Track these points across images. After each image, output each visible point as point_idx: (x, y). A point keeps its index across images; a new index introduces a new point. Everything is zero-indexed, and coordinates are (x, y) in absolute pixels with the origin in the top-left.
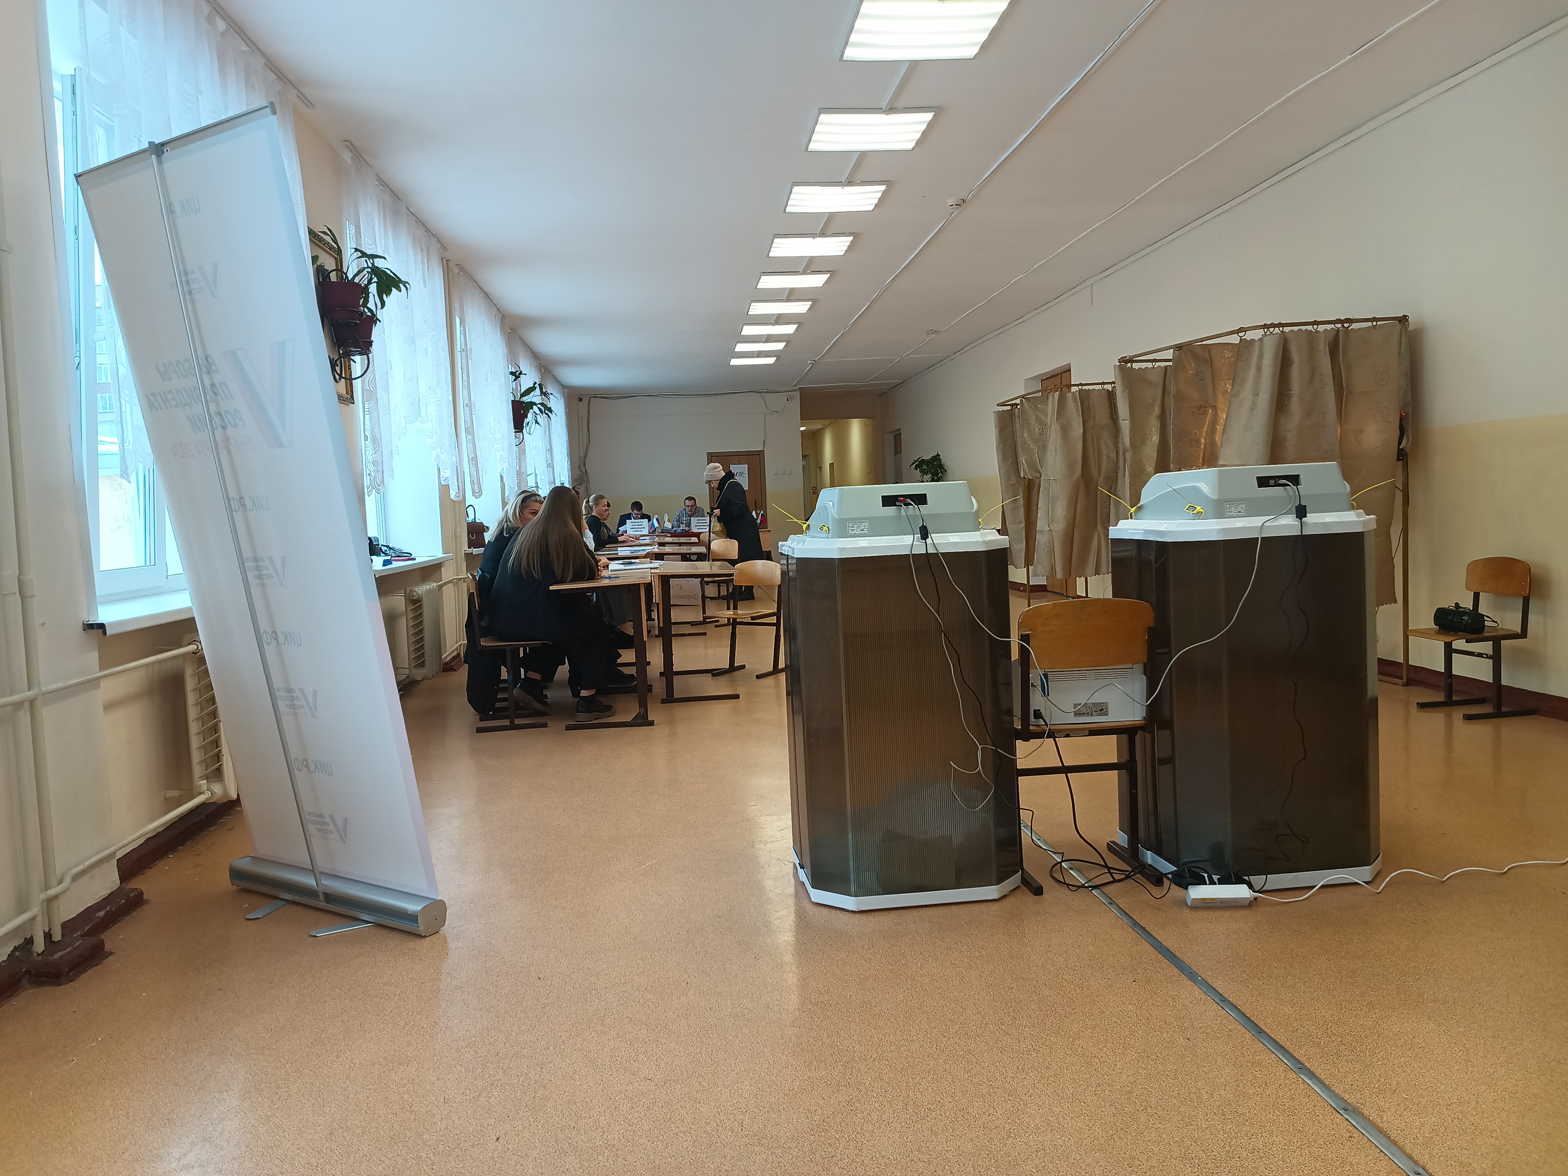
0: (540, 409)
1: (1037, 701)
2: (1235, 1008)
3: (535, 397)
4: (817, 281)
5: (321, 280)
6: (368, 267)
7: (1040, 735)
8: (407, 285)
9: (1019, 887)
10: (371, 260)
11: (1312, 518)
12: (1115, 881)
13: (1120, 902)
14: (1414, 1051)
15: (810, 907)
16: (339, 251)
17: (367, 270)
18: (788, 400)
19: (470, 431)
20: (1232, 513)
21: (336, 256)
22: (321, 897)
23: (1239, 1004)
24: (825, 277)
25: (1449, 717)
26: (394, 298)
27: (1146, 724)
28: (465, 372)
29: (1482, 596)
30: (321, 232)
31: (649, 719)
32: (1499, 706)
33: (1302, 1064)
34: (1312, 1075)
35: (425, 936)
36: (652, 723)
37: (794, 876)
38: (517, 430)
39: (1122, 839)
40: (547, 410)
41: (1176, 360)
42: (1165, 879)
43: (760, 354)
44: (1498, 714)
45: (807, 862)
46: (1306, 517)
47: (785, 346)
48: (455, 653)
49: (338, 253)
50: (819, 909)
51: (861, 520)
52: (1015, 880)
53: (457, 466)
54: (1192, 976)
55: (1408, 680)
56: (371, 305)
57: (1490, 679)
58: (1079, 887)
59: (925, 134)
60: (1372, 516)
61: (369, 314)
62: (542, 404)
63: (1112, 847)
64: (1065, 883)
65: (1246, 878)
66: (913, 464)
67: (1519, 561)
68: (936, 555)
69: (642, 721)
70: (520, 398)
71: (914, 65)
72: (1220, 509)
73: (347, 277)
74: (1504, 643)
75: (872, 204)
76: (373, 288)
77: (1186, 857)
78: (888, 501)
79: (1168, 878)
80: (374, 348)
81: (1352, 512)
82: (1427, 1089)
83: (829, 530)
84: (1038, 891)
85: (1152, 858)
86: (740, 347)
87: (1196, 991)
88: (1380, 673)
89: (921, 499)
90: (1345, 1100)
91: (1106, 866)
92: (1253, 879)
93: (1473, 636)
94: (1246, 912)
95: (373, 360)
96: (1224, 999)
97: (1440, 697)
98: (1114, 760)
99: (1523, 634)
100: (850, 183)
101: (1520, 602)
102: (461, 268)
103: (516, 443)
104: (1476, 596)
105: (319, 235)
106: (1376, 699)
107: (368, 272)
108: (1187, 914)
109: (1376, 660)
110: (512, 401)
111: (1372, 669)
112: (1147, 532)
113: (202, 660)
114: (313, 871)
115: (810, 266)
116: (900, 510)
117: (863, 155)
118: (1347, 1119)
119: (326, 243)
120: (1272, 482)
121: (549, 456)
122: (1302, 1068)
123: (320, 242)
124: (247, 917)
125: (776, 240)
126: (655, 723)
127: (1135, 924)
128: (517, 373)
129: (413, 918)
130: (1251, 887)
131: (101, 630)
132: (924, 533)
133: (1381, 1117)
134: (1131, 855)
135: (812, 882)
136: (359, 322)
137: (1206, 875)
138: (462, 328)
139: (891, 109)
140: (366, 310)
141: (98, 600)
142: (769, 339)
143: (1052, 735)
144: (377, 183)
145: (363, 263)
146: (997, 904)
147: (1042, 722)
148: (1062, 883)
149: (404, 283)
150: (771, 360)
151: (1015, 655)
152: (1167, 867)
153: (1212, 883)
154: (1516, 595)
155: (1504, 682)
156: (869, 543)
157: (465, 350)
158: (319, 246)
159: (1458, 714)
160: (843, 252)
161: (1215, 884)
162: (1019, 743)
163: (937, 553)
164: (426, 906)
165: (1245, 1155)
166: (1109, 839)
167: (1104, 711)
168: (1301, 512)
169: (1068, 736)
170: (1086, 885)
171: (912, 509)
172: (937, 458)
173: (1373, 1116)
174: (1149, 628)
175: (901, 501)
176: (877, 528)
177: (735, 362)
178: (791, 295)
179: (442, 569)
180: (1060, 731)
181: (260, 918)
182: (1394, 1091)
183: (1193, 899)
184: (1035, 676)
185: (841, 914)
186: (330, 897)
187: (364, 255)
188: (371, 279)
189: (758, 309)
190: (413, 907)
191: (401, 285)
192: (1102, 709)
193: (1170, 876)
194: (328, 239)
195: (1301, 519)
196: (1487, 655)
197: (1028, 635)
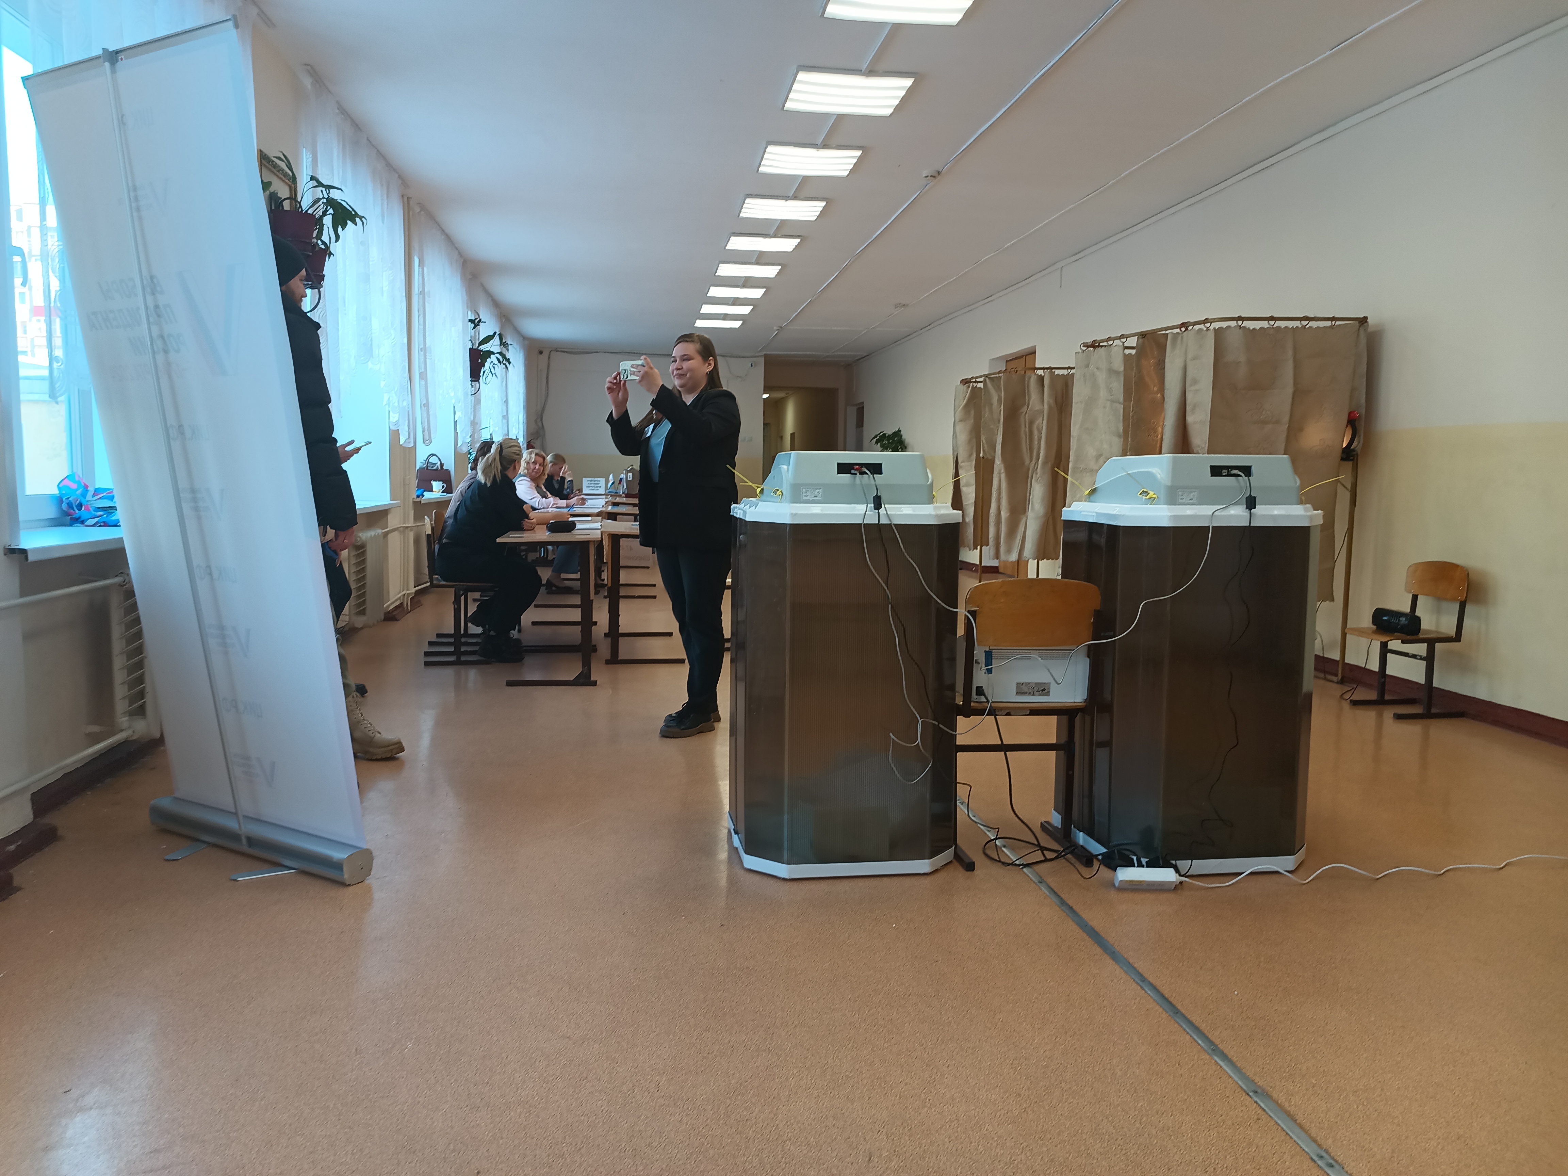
0: (498, 359)
1: (980, 678)
2: (1154, 988)
3: (493, 346)
4: (788, 245)
5: (273, 208)
6: (324, 198)
7: (980, 712)
8: (363, 219)
9: (950, 862)
10: (327, 190)
11: (1259, 510)
12: (1046, 860)
13: (1050, 881)
14: (1325, 1038)
15: (742, 872)
16: (294, 179)
17: (322, 200)
18: (752, 366)
19: (423, 376)
20: (1184, 501)
21: (290, 184)
22: (244, 841)
23: (1157, 983)
24: (796, 241)
25: (1380, 716)
26: (350, 231)
27: (1086, 705)
28: (422, 315)
29: (1420, 598)
30: (276, 157)
31: (592, 679)
32: (1429, 706)
33: (1216, 1046)
34: (1224, 1057)
35: (349, 885)
36: (594, 684)
37: (728, 842)
38: (473, 379)
39: (1056, 819)
40: (505, 360)
41: (1140, 348)
42: (1095, 861)
43: (725, 317)
44: (1427, 715)
45: (741, 827)
46: (1255, 508)
47: (752, 310)
48: (398, 603)
49: (292, 181)
50: (751, 875)
51: (815, 486)
52: (947, 855)
53: (408, 412)
54: (1114, 955)
55: (1343, 678)
56: (325, 238)
57: (1422, 681)
58: (1009, 864)
59: (904, 100)
60: (1319, 511)
61: (323, 247)
62: (500, 353)
63: (1046, 827)
64: (1000, 861)
65: (1173, 862)
66: (874, 438)
67: (1457, 566)
68: (889, 526)
69: (585, 680)
70: (478, 347)
71: (897, 28)
72: (1173, 496)
73: (300, 206)
74: (1438, 645)
75: (847, 170)
76: (328, 221)
77: (1117, 839)
78: (844, 468)
79: (1098, 860)
80: (326, 283)
81: (1300, 507)
82: (1335, 1075)
83: (782, 494)
84: (970, 867)
85: (1084, 840)
86: (706, 309)
87: (1118, 970)
88: (1316, 669)
89: (876, 469)
90: (1256, 1083)
91: (1039, 845)
92: (1179, 863)
93: (1409, 637)
94: (1171, 896)
95: (325, 295)
96: (1143, 979)
97: (1373, 695)
98: (1053, 740)
99: (1457, 638)
100: (825, 146)
101: (1457, 606)
102: (423, 208)
103: (471, 392)
104: (1415, 599)
105: (273, 161)
106: (1311, 694)
107: (323, 203)
108: (1113, 895)
109: (1314, 657)
110: (470, 349)
111: (1309, 665)
112: (1099, 515)
113: (130, 593)
114: (236, 814)
115: (781, 229)
116: (855, 478)
117: (841, 118)
118: (1256, 1102)
119: (281, 170)
120: (1225, 472)
121: (505, 408)
122: (1215, 1050)
123: (274, 167)
124: (167, 857)
125: (748, 201)
126: (598, 683)
127: (1063, 903)
128: (477, 321)
129: (338, 866)
130: (1177, 871)
131: (23, 555)
132: (878, 503)
133: (1290, 1102)
134: (1064, 835)
135: (745, 846)
136: (311, 254)
137: (1135, 858)
138: (421, 270)
139: (871, 72)
140: (319, 242)
141: (21, 525)
142: (736, 302)
143: (993, 712)
144: (337, 111)
145: (319, 193)
146: (929, 878)
147: (983, 699)
148: (996, 860)
149: (361, 218)
150: (737, 324)
151: (961, 631)
152: (1097, 849)
153: (1140, 865)
154: (1454, 599)
155: (1435, 684)
156: (822, 511)
157: (422, 293)
158: (275, 174)
159: (1388, 714)
160: (816, 217)
161: (1143, 866)
162: (960, 719)
163: (890, 524)
164: (352, 854)
165: (1154, 1132)
166: (1043, 820)
167: (1046, 691)
168: (1251, 503)
169: (1008, 714)
170: (1017, 862)
171: (867, 479)
172: (898, 434)
173: (1282, 1099)
174: (1095, 611)
175: (856, 470)
176: (831, 496)
177: (700, 323)
178: (761, 258)
179: (389, 516)
180: (1001, 709)
181: (178, 860)
182: (1303, 1077)
183: (1121, 881)
184: (979, 653)
185: (772, 882)
186: (252, 841)
187: (320, 184)
188: (326, 210)
189: (725, 270)
190: (338, 855)
191: (357, 219)
192: (1044, 690)
193: (1100, 857)
194: (283, 165)
195: (1250, 510)
196: (1421, 656)
197: (975, 612)
